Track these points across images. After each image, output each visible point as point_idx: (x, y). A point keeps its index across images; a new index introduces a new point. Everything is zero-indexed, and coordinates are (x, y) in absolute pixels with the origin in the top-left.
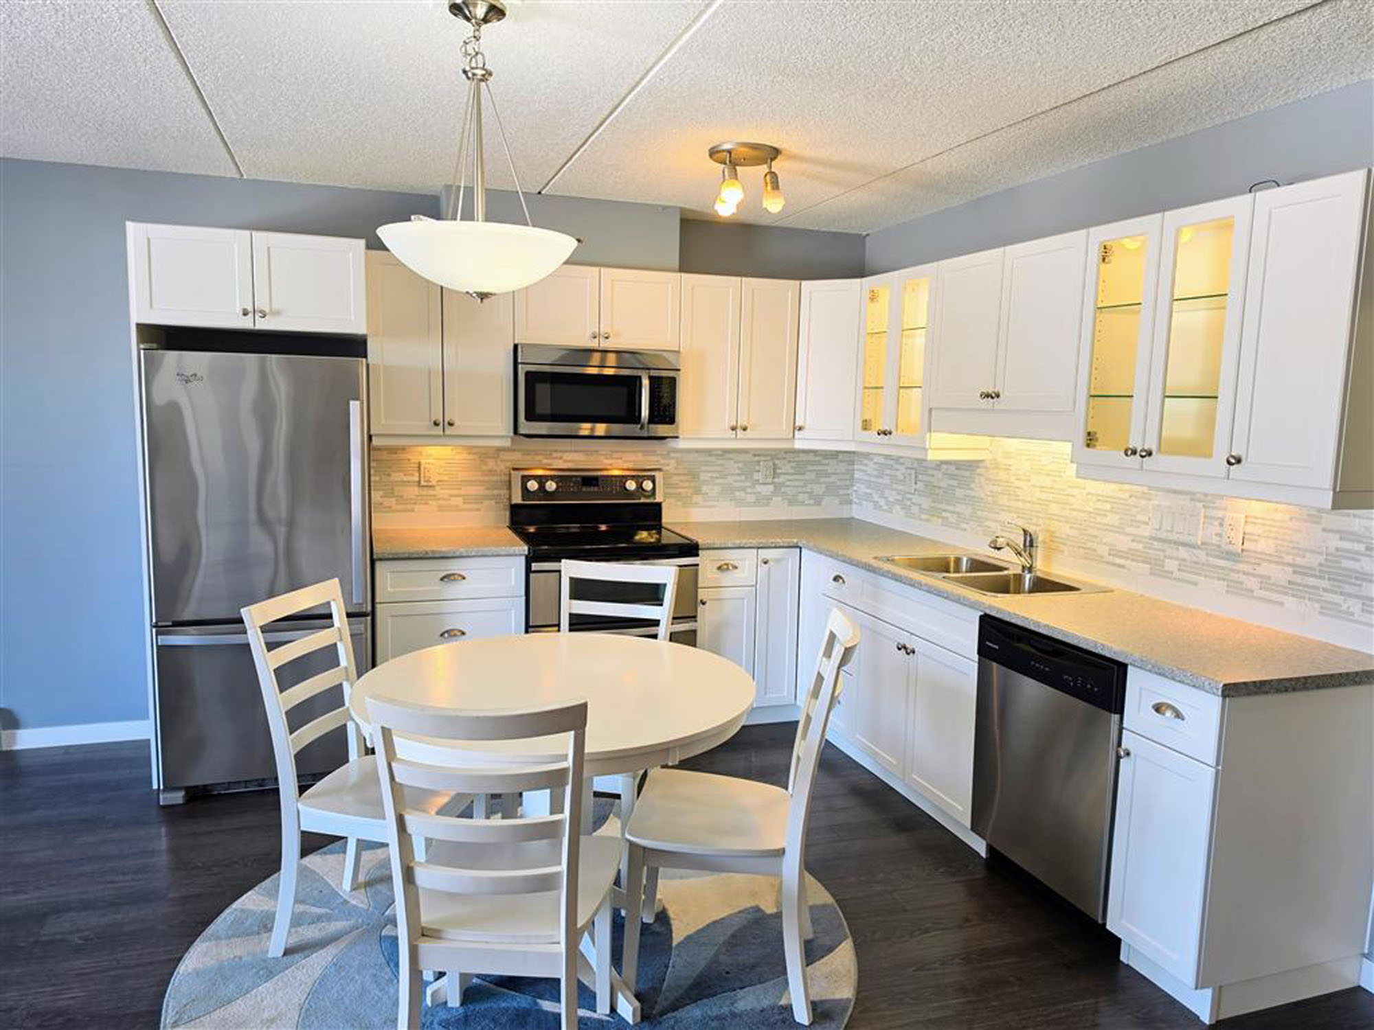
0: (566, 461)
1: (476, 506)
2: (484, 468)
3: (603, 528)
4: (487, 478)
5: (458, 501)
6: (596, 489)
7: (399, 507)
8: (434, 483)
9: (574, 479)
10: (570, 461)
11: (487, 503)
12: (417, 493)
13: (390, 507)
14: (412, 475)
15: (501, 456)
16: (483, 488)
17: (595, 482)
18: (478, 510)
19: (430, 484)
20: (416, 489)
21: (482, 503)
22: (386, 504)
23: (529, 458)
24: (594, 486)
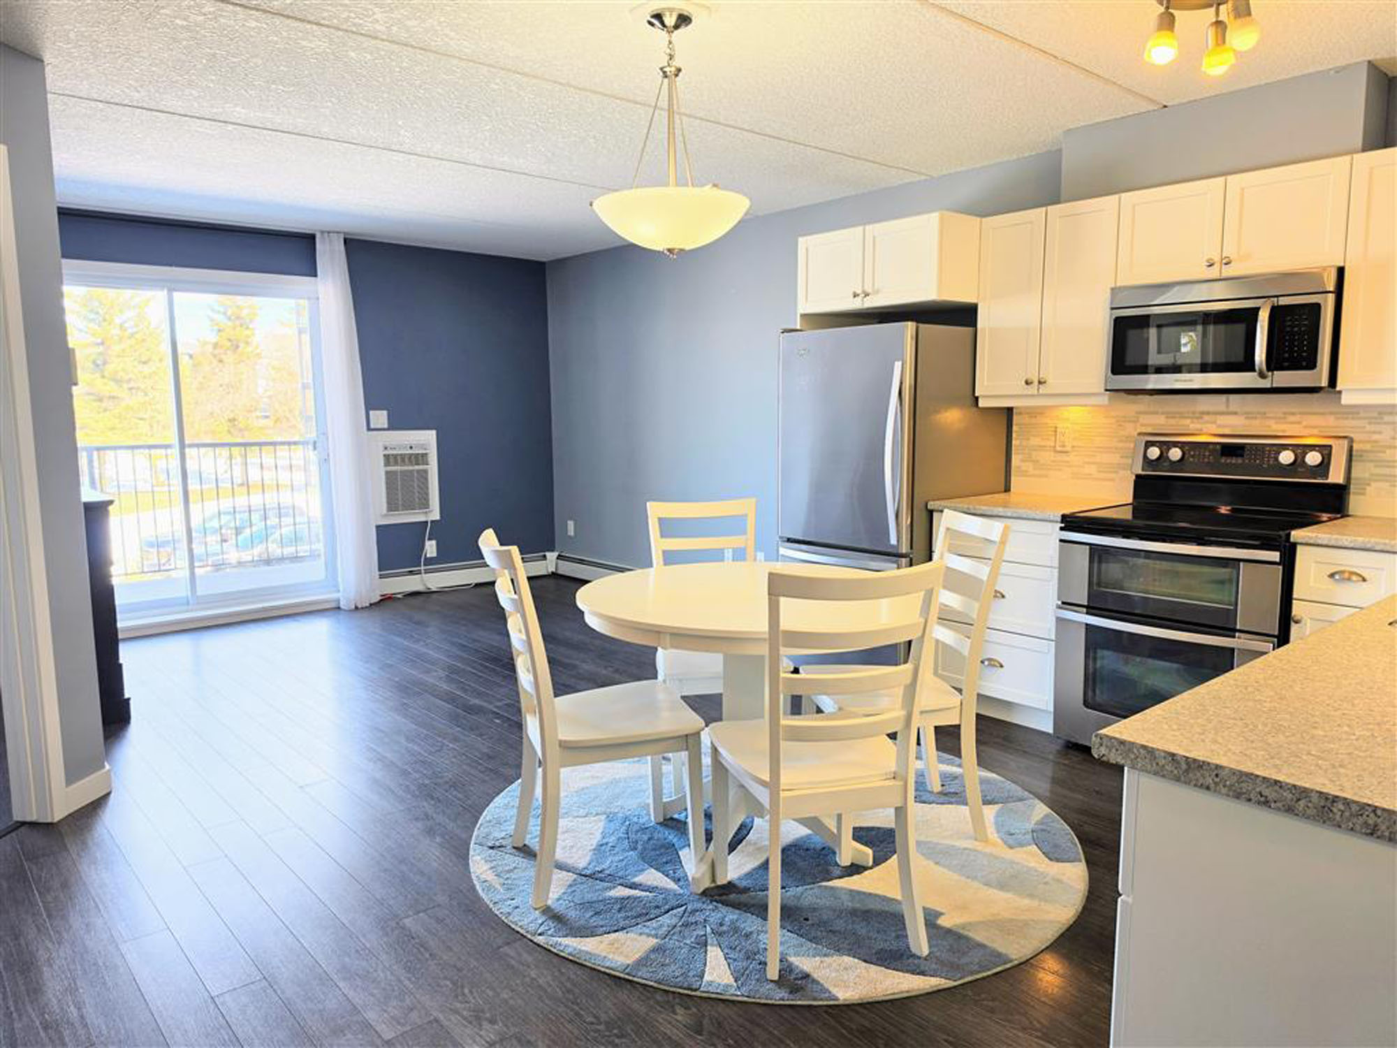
0: (1219, 426)
1: (1113, 475)
2: (1122, 433)
3: (1224, 510)
4: (1121, 445)
5: (1092, 469)
6: (1240, 461)
7: (1037, 472)
8: (1068, 449)
9: (1211, 447)
10: (1224, 426)
11: (1122, 472)
12: (1052, 458)
13: (1027, 471)
14: (1048, 439)
15: (1141, 420)
16: (1118, 455)
17: (1239, 452)
18: (1112, 480)
19: (1064, 449)
20: (1052, 454)
21: (1116, 472)
22: (1024, 468)
23: (1172, 421)
24: (1237, 456)
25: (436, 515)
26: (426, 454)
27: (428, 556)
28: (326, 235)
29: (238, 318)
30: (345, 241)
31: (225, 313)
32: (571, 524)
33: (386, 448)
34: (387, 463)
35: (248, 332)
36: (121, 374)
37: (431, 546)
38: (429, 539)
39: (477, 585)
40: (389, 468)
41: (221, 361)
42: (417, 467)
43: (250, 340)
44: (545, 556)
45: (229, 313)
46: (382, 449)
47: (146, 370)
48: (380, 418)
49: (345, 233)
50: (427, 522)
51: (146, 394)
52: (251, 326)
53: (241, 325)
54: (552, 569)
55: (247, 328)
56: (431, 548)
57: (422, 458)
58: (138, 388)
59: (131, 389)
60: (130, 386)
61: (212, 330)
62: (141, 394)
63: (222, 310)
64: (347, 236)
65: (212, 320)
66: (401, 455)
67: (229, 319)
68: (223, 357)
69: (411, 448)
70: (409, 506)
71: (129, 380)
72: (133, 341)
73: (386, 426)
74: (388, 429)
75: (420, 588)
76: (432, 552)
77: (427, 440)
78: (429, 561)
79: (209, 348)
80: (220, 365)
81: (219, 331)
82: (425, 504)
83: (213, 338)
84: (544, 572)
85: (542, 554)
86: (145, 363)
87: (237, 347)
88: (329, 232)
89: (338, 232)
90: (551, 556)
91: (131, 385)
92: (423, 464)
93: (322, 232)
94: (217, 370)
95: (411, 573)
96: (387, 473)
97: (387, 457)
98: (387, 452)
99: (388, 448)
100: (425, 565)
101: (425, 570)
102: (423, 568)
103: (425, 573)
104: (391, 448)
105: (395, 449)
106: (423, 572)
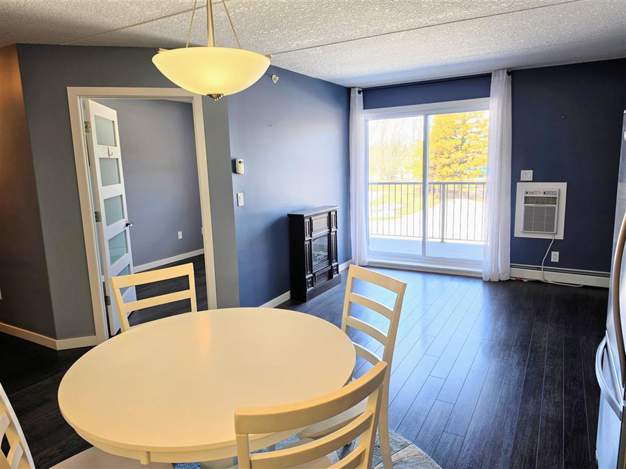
25: (561, 236)
26: (557, 198)
27: (550, 260)
30: (509, 73)
33: (527, 193)
34: (526, 202)
38: (554, 251)
39: (585, 287)
40: (528, 205)
42: (547, 205)
46: (524, 193)
48: (528, 174)
50: (552, 239)
56: (555, 256)
57: (554, 200)
64: (509, 70)
66: (537, 197)
69: (545, 193)
70: (539, 228)
73: (531, 179)
74: (534, 181)
75: (540, 279)
76: (555, 259)
78: (554, 264)
88: (498, 70)
89: (504, 68)
92: (554, 204)
95: (536, 269)
96: (526, 207)
97: (526, 198)
98: (528, 195)
99: (529, 193)
100: (544, 266)
101: (543, 268)
102: (542, 267)
103: (543, 270)
104: (530, 193)
105: (533, 193)
106: (542, 269)
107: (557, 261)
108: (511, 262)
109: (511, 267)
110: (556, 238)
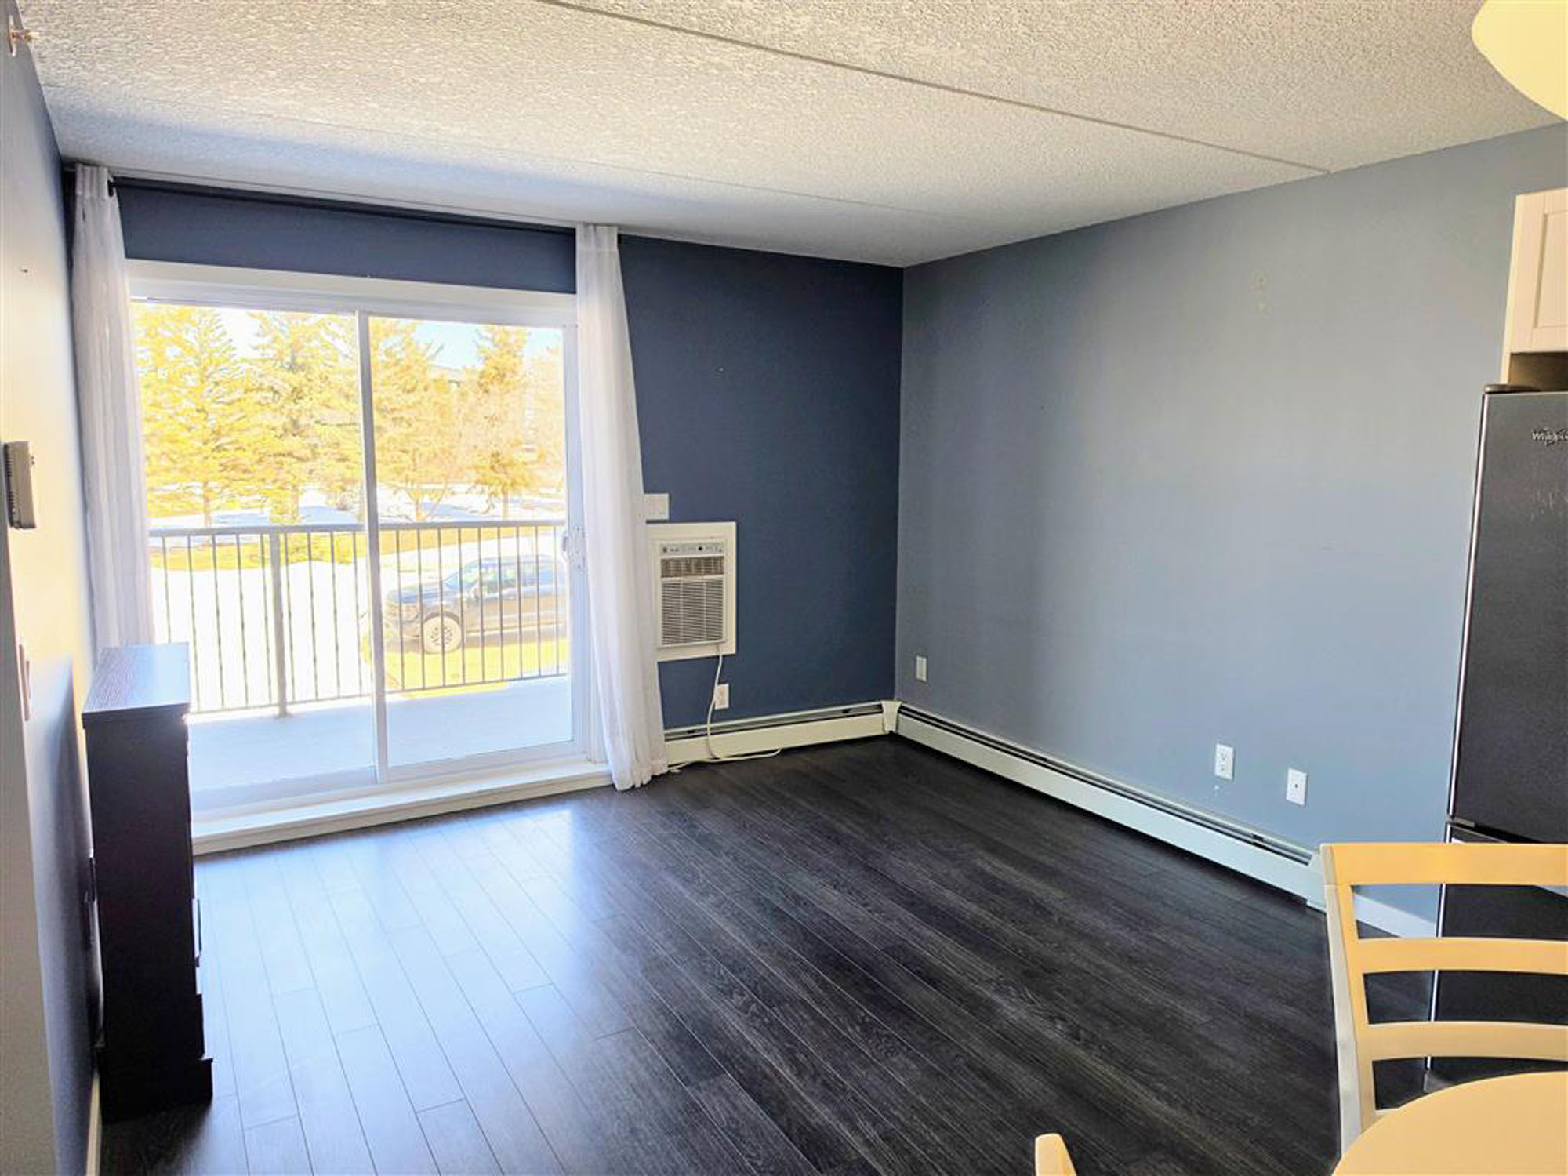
25: (729, 647)
26: (722, 558)
27: (717, 708)
28: (591, 228)
29: (506, 345)
30: (620, 237)
31: (493, 340)
32: (922, 664)
33: (665, 550)
34: (666, 572)
35: (516, 360)
36: (386, 403)
37: (722, 693)
38: (719, 683)
39: (785, 752)
40: (668, 580)
41: (486, 391)
42: (708, 577)
43: (517, 369)
44: (880, 706)
45: (497, 338)
46: (659, 550)
47: (412, 398)
48: (661, 504)
49: (620, 227)
50: (718, 657)
51: (410, 425)
52: (519, 354)
53: (509, 352)
54: (890, 727)
55: (515, 356)
56: (721, 696)
57: (712, 565)
58: (402, 418)
59: (394, 419)
60: (393, 416)
61: (480, 358)
62: (404, 424)
63: (490, 335)
64: (622, 232)
65: (479, 347)
66: (686, 560)
67: (496, 345)
68: (490, 387)
69: (700, 549)
70: (693, 635)
71: (393, 410)
72: (398, 369)
73: (666, 517)
74: (670, 521)
75: (704, 757)
76: (722, 703)
77: (721, 536)
78: (720, 715)
79: (476, 377)
80: (485, 395)
81: (487, 358)
82: (716, 633)
83: (480, 367)
84: (877, 731)
85: (877, 703)
86: (409, 392)
87: (504, 376)
88: (595, 225)
89: (609, 225)
90: (890, 707)
91: (396, 414)
92: (716, 573)
93: (586, 225)
94: (482, 401)
95: (692, 734)
96: (665, 586)
97: (665, 563)
98: (666, 556)
99: (668, 550)
100: (712, 722)
101: (712, 729)
102: (709, 726)
103: (712, 734)
104: (672, 550)
105: (677, 550)
106: (709, 732)
107: (726, 705)
108: (666, 728)
109: (667, 740)
110: (725, 653)
